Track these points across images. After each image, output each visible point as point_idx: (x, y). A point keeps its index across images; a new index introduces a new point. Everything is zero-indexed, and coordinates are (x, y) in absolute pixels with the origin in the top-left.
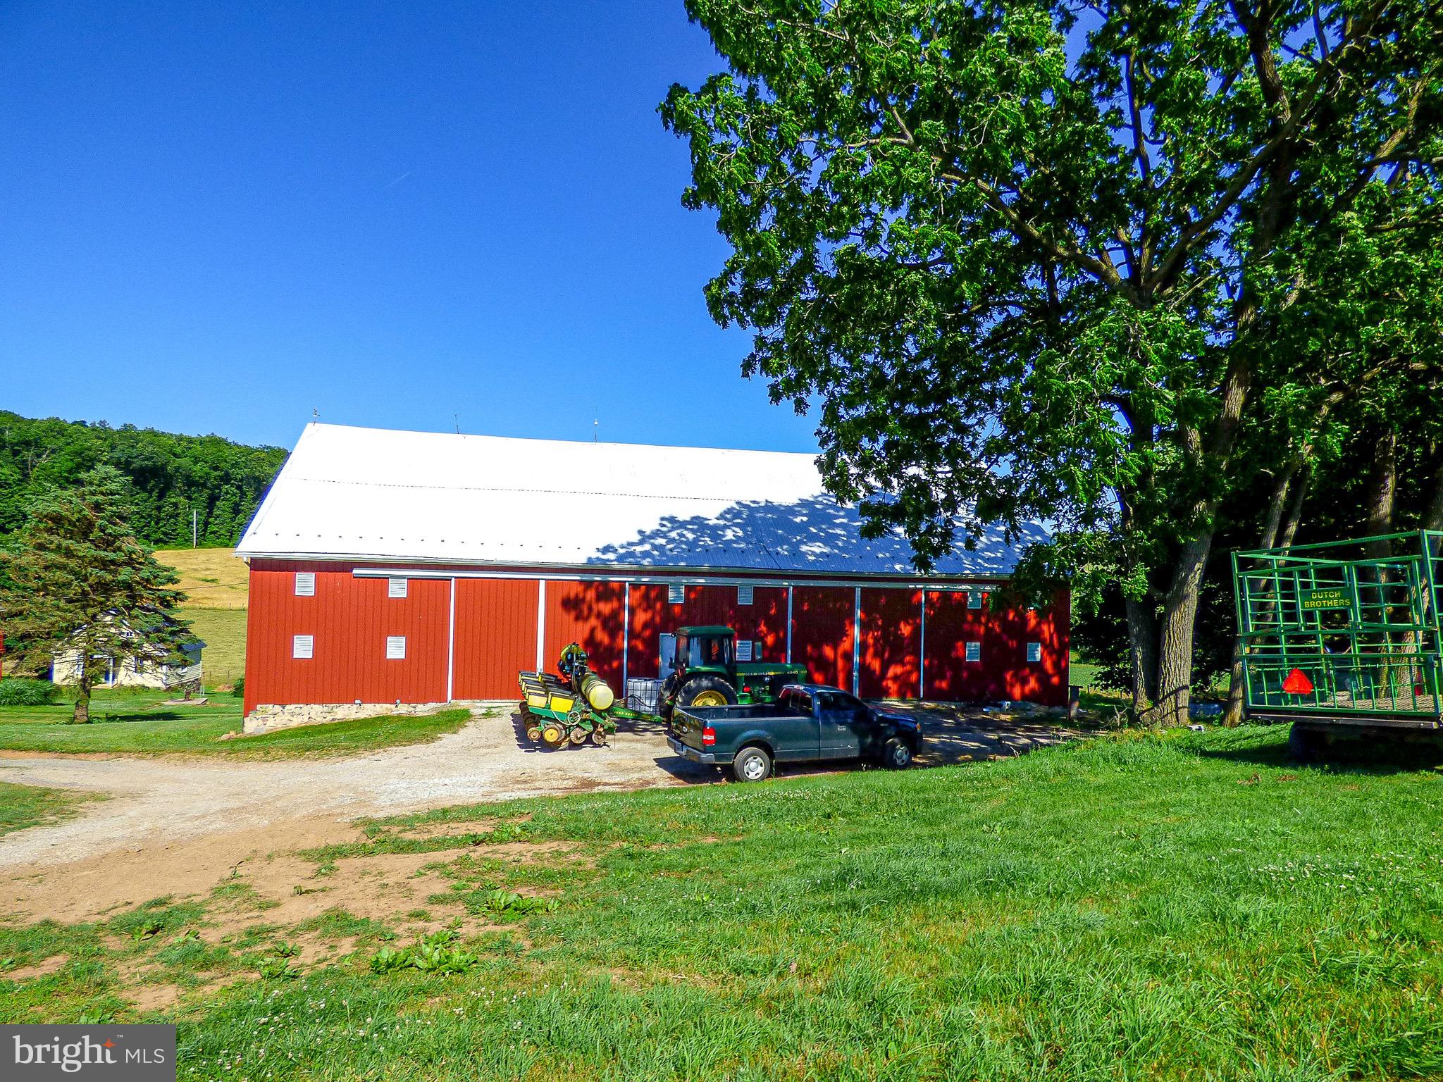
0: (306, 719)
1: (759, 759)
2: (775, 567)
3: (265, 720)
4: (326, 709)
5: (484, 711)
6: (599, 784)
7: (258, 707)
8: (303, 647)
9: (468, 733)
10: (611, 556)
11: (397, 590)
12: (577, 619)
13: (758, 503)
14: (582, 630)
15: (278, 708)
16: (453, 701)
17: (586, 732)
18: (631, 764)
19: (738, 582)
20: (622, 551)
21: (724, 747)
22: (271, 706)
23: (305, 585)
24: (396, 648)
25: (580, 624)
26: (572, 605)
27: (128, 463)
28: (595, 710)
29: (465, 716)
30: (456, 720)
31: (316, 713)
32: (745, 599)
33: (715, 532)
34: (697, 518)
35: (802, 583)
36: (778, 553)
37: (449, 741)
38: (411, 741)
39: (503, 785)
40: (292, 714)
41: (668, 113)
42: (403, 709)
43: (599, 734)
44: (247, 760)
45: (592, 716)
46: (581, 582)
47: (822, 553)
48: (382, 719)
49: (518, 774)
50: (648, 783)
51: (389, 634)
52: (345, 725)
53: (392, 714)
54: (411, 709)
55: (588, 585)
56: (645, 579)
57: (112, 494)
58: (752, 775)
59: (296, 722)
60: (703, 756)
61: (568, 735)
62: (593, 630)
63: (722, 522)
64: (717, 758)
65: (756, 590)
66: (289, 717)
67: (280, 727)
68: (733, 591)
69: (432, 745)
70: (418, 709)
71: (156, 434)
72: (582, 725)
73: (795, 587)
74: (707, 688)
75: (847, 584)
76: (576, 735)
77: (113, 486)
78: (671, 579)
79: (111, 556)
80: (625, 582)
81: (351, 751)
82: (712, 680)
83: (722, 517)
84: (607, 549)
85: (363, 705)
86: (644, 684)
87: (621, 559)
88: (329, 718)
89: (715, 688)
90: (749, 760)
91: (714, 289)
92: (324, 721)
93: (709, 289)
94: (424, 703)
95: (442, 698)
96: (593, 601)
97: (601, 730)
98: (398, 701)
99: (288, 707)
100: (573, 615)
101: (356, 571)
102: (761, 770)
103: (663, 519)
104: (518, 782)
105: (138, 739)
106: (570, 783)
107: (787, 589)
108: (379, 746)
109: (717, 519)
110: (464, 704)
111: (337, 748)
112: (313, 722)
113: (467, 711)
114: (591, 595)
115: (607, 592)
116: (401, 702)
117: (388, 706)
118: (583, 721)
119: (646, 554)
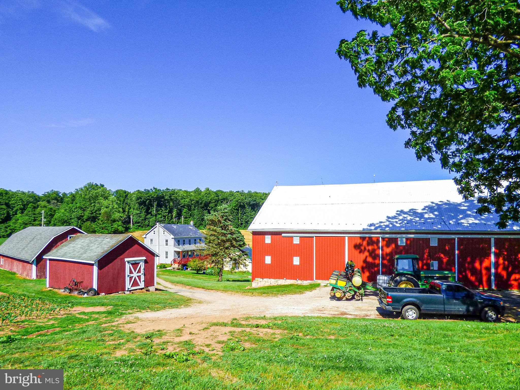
0: (269, 284)
1: (413, 311)
2: (448, 229)
3: (258, 283)
4: (275, 281)
5: (325, 284)
6: (348, 314)
7: (256, 279)
8: (268, 260)
9: (316, 292)
10: (373, 228)
11: (296, 241)
12: (360, 252)
13: (442, 202)
14: (362, 257)
15: (261, 280)
16: (316, 280)
17: (352, 295)
18: (366, 308)
19: (429, 236)
20: (377, 225)
21: (396, 304)
22: (259, 279)
23: (268, 239)
24: (296, 261)
25: (361, 254)
26: (357, 247)
27: (249, 203)
28: (354, 286)
29: (318, 285)
30: (312, 287)
31: (272, 282)
32: (434, 243)
33: (421, 216)
34: (412, 209)
35: (462, 236)
36: (450, 224)
37: (308, 294)
38: (295, 293)
39: (312, 311)
40: (265, 282)
41: (340, 53)
42: (299, 282)
43: (357, 295)
44: (247, 295)
45: (353, 288)
46: (360, 237)
47: (473, 223)
48: (291, 285)
49: (321, 308)
50: (367, 316)
51: (294, 256)
52: (280, 286)
53: (295, 284)
54: (302, 282)
55: (363, 239)
56: (387, 236)
57: (226, 213)
58: (410, 317)
59: (267, 284)
60: (387, 307)
61: (345, 295)
62: (366, 257)
63: (424, 211)
64: (393, 308)
65: (439, 239)
66: (265, 283)
67: (262, 286)
68: (428, 240)
69: (302, 295)
70: (304, 282)
71: (257, 193)
72: (350, 292)
73: (458, 238)
74: (404, 280)
75: (487, 236)
76: (348, 295)
77: (226, 211)
78: (399, 236)
79: (225, 232)
80: (379, 237)
81: (276, 295)
82: (406, 277)
83: (424, 209)
84: (371, 225)
85: (287, 280)
86: (383, 278)
87: (376, 228)
88: (276, 284)
89: (409, 280)
90: (408, 311)
91: (390, 115)
92: (275, 285)
93: (388, 116)
94: (306, 280)
95: (312, 279)
96: (366, 246)
97: (358, 294)
98: (298, 279)
99: (264, 279)
100: (358, 251)
101: (283, 235)
102: (415, 315)
103: (398, 211)
104: (319, 310)
105: (225, 287)
106: (337, 313)
107: (455, 239)
108: (285, 294)
109: (422, 210)
110: (319, 281)
111: (272, 293)
112: (271, 285)
113: (320, 284)
114: (365, 243)
115: (371, 242)
116: (299, 280)
117: (294, 281)
118: (350, 290)
119: (387, 226)
